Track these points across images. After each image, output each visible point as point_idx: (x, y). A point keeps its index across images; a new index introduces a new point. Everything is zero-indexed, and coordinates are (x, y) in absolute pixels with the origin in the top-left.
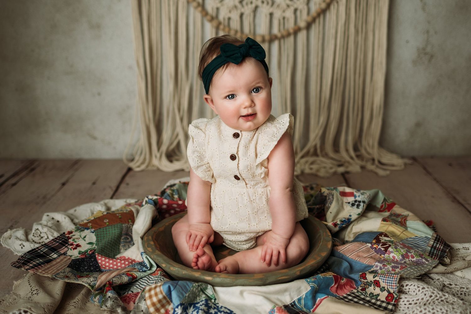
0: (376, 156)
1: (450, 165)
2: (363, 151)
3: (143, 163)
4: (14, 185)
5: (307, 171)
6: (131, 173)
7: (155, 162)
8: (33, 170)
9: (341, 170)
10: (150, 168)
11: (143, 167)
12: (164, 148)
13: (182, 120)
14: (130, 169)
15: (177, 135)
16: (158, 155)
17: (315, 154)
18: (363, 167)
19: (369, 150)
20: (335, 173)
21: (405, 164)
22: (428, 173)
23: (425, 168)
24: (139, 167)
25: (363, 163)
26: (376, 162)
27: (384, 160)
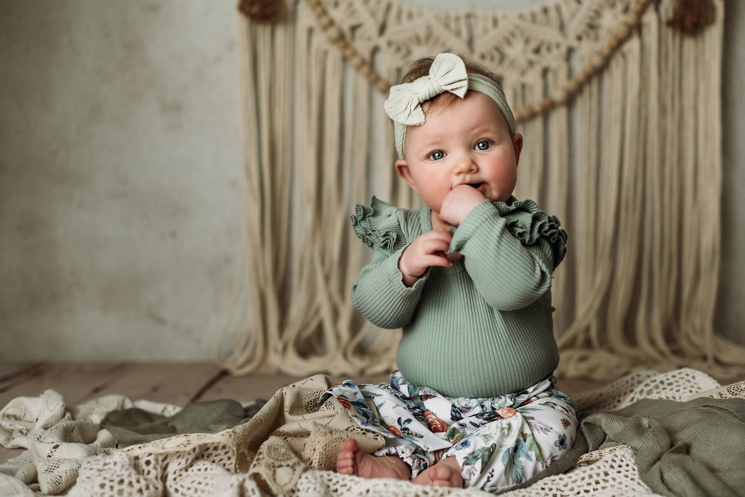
0: (709, 351)
2: (684, 343)
3: (249, 361)
5: (572, 372)
7: (275, 360)
10: (263, 370)
11: (250, 368)
12: (291, 333)
13: (327, 279)
14: (224, 373)
15: (318, 310)
16: (280, 346)
17: (588, 344)
19: (696, 339)
24: (241, 367)
26: (711, 361)
27: (726, 358)
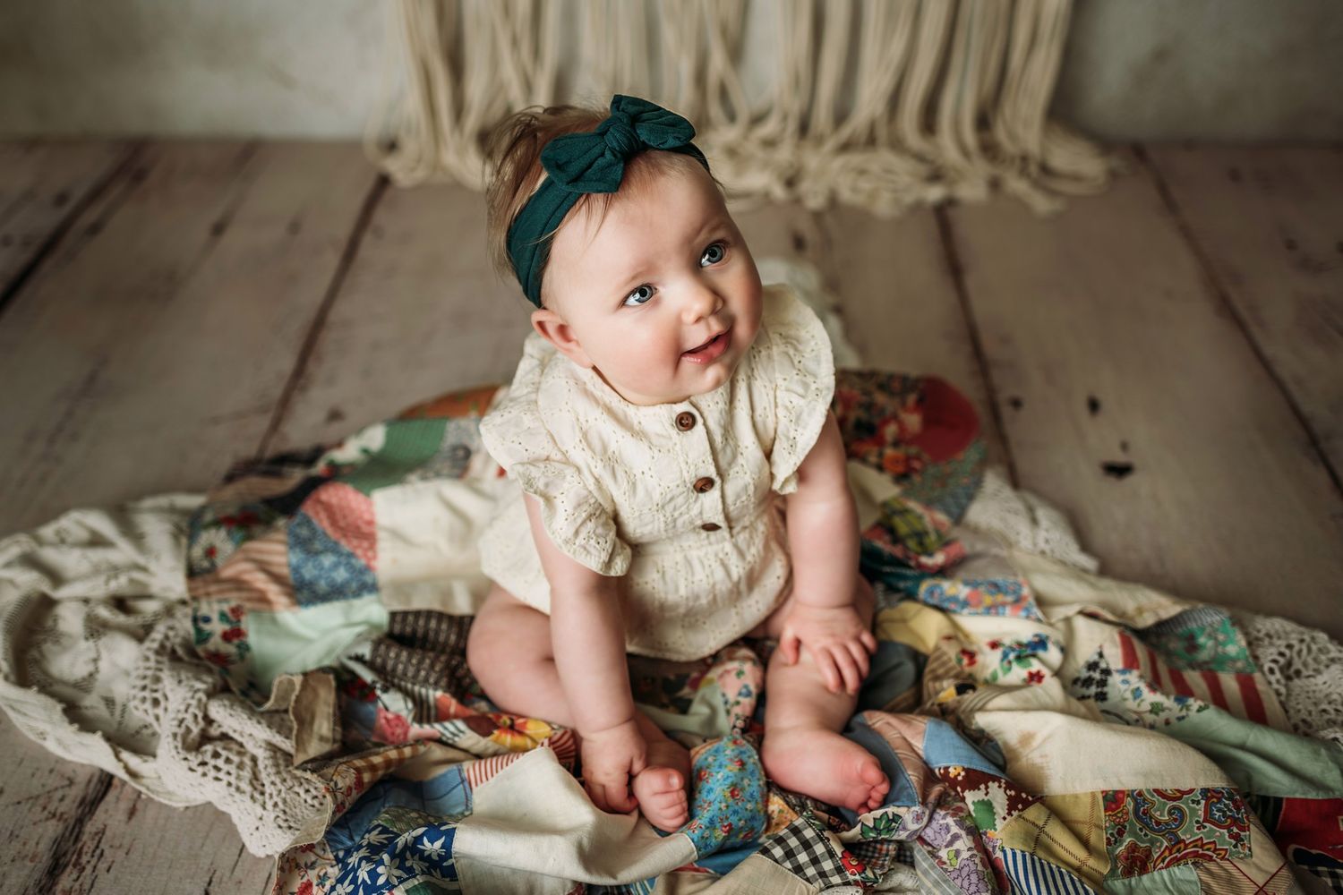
0: (1034, 150)
1: (1235, 175)
2: (1000, 134)
4: (95, 229)
5: (846, 195)
6: (388, 194)
7: (450, 158)
8: (140, 176)
9: (935, 193)
10: (437, 177)
11: (420, 174)
12: (472, 122)
14: (384, 181)
17: (871, 141)
18: (995, 185)
20: (918, 207)
21: (1113, 175)
22: (1170, 205)
23: (1163, 189)
24: (410, 171)
25: (997, 171)
26: (1033, 169)
27: (1055, 162)
